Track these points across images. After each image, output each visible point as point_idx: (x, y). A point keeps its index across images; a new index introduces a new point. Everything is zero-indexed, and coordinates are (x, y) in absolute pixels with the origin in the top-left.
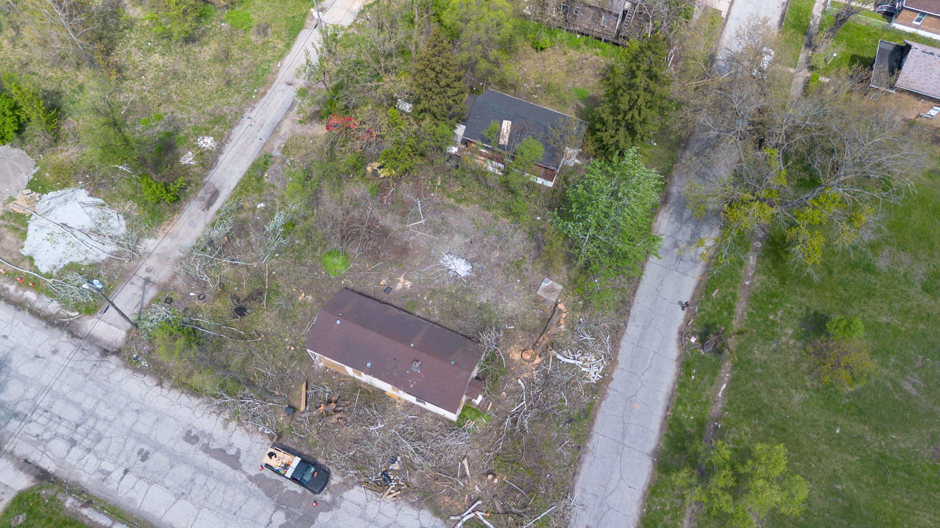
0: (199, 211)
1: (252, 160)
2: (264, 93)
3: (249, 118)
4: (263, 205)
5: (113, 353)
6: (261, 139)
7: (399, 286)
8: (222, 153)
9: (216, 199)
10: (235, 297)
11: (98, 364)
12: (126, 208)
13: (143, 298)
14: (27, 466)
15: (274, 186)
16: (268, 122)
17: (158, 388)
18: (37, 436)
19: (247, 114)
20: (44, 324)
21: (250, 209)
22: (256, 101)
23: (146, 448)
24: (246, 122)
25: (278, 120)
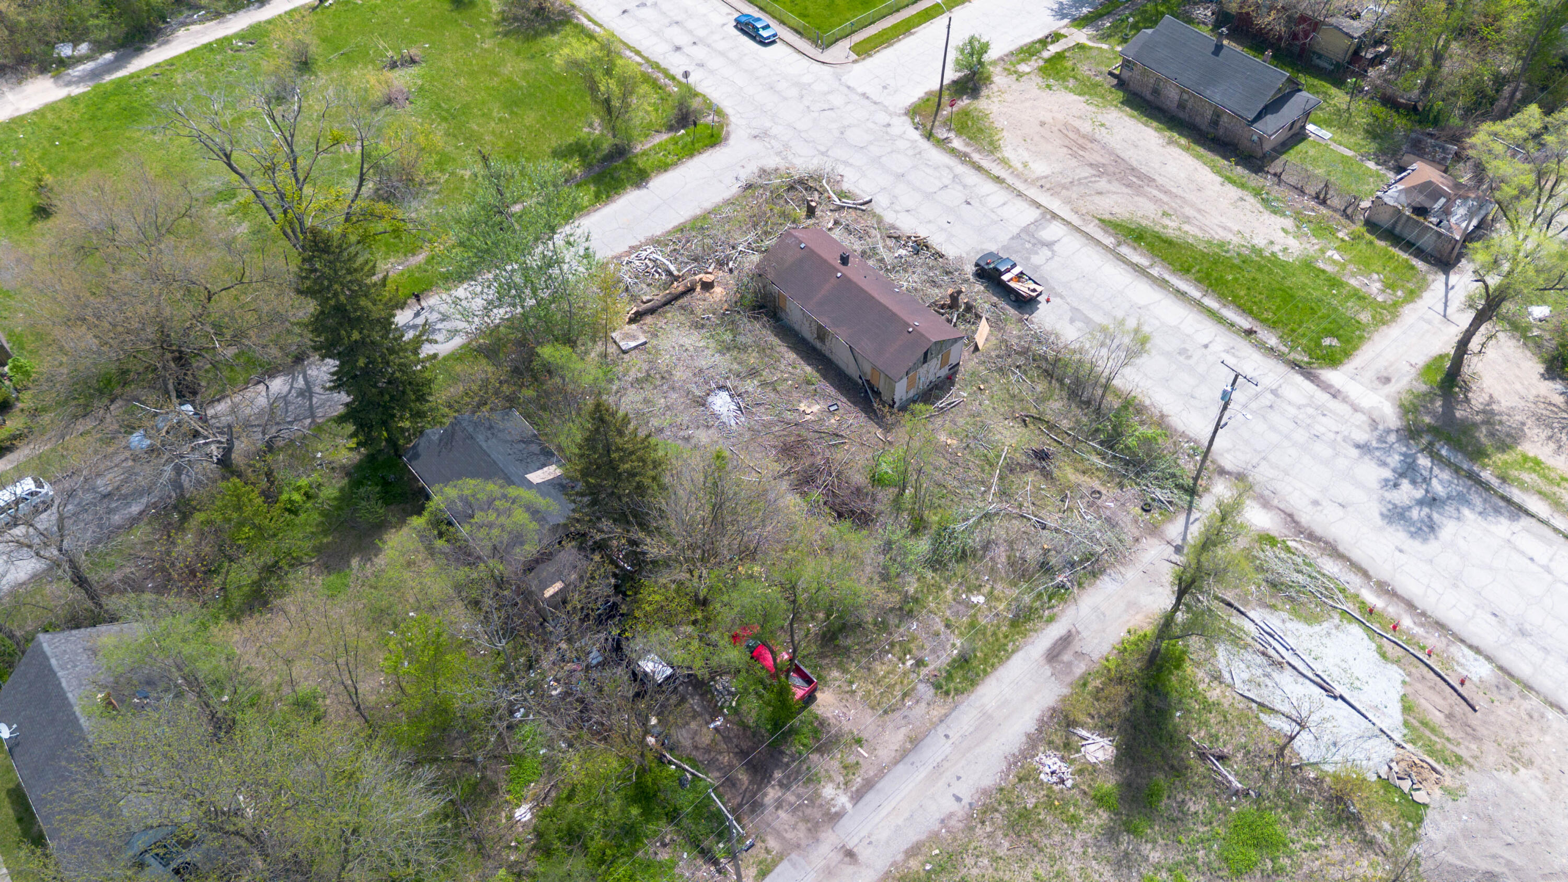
0: (1084, 634)
1: (973, 697)
2: (913, 851)
3: (958, 799)
4: (974, 599)
5: (1229, 473)
6: (947, 736)
7: (816, 408)
8: (1028, 735)
9: (1055, 644)
10: (1047, 475)
11: (1250, 467)
12: (1218, 691)
13: (1186, 528)
14: (1332, 391)
15: (948, 626)
16: (922, 774)
17: (1165, 412)
18: (1324, 415)
19: (959, 810)
20: (1341, 548)
21: (998, 599)
22: (934, 838)
23: (1181, 358)
24: (967, 791)
25: (900, 766)
